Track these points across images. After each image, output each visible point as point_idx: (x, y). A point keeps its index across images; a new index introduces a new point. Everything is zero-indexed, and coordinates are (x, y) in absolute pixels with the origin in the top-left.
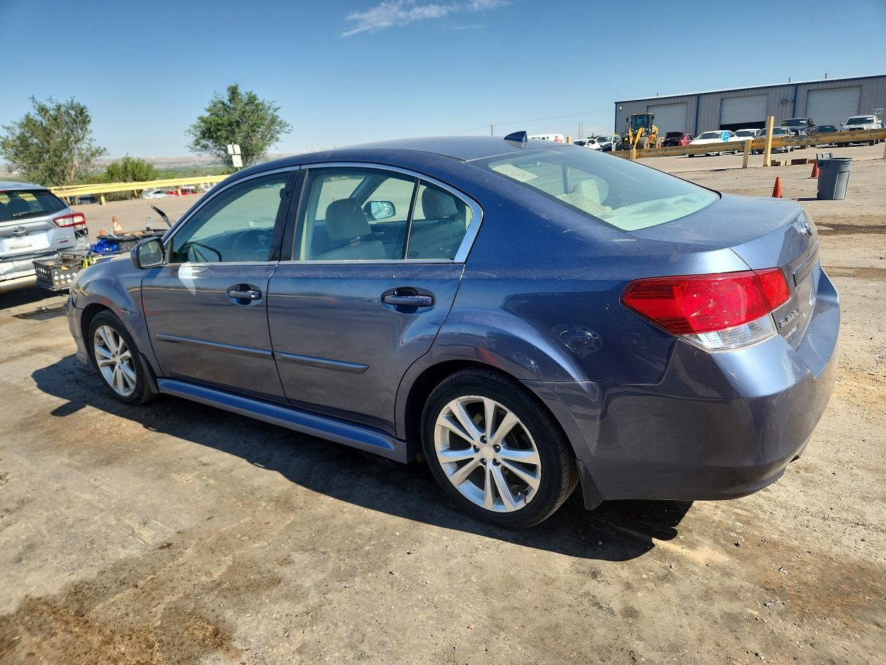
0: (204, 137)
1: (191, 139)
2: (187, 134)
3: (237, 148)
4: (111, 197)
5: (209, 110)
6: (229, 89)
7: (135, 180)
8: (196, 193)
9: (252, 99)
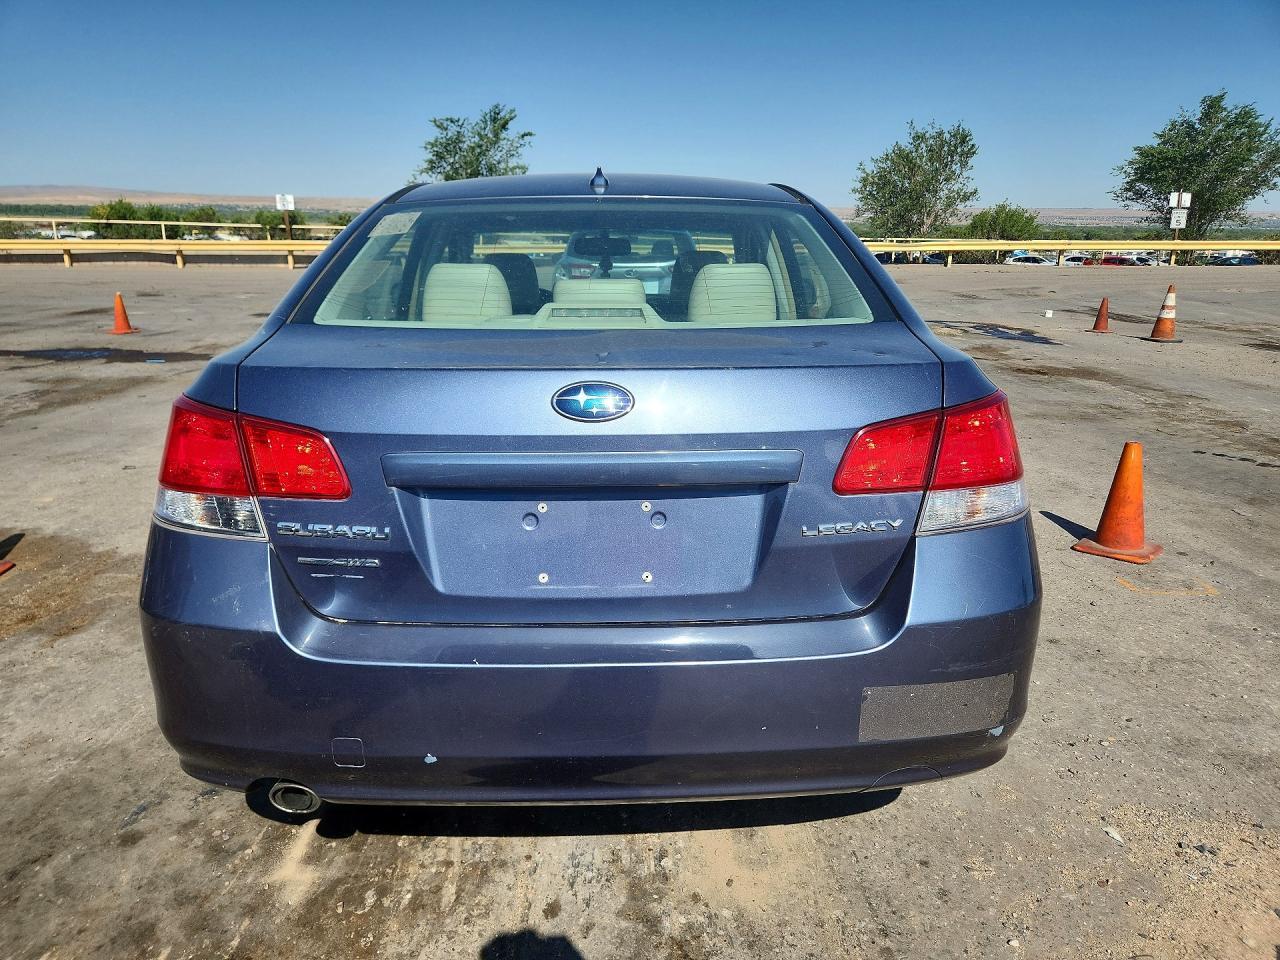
0: (1141, 179)
1: (1121, 181)
2: (1116, 172)
3: (1187, 198)
4: (961, 257)
5: (1160, 136)
6: (1204, 101)
7: (1002, 238)
8: (1090, 263)
9: (1245, 117)
